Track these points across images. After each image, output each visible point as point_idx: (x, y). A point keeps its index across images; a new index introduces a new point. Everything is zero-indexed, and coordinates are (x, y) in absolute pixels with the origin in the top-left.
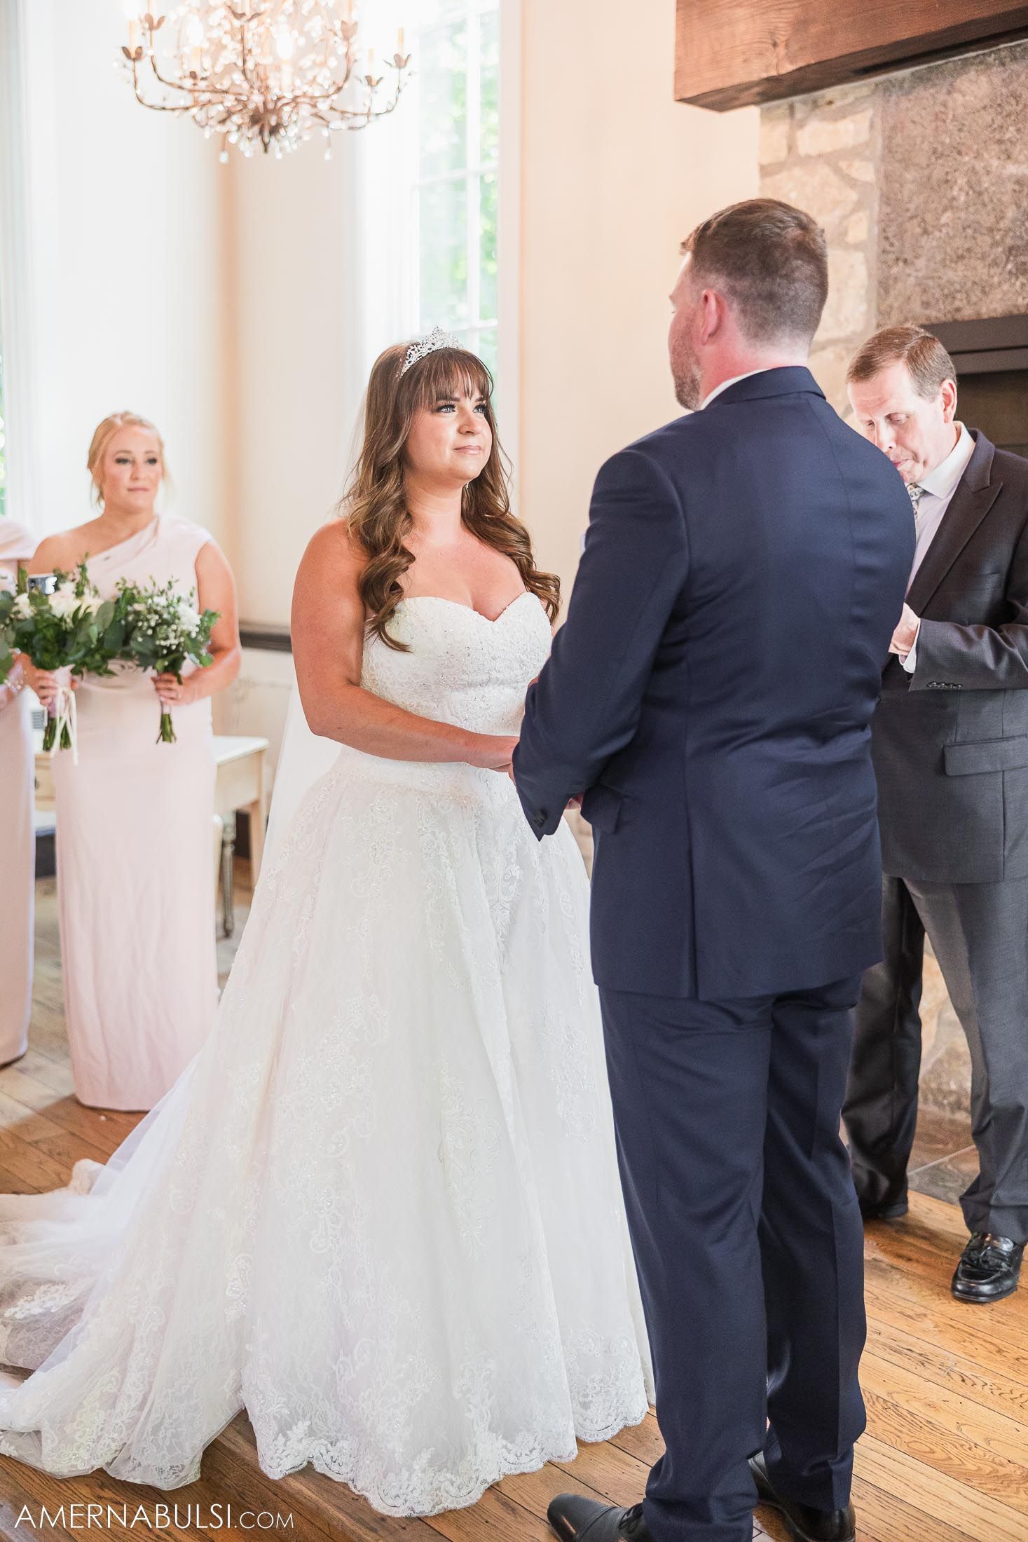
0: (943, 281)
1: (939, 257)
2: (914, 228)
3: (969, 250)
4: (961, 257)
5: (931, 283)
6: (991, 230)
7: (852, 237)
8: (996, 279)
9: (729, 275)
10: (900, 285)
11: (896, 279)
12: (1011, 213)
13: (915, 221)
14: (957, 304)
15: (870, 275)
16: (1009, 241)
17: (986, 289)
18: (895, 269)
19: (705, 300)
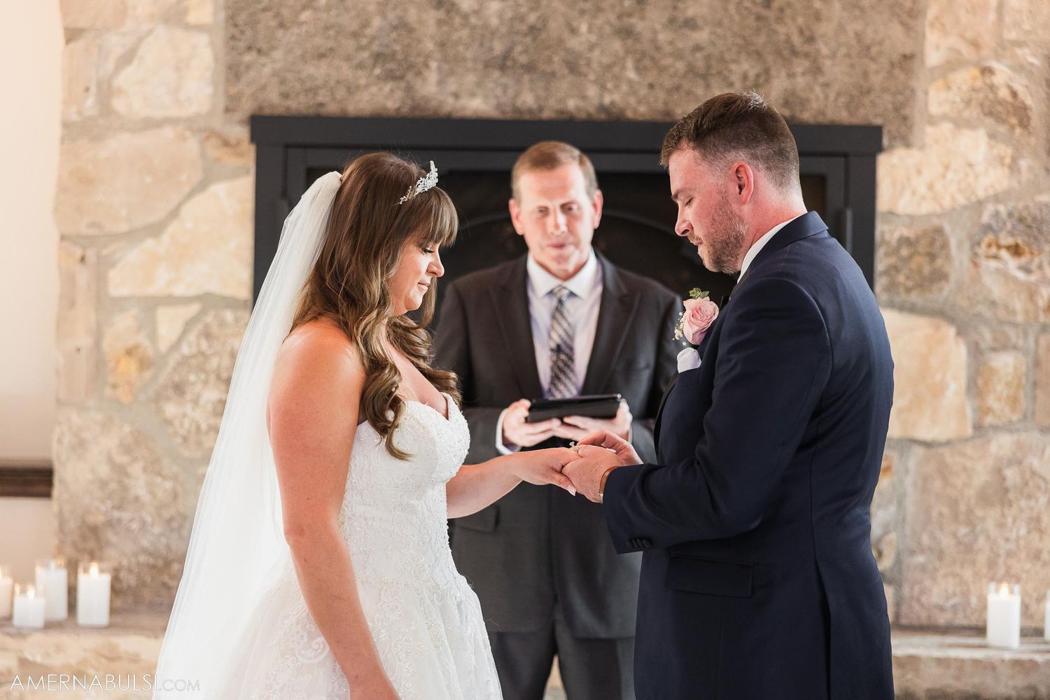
0: (304, 75)
1: (298, 52)
2: (267, 20)
3: (332, 50)
4: (322, 56)
5: (289, 76)
6: (355, 35)
7: (192, 18)
8: (362, 81)
10: (252, 74)
11: (248, 67)
12: (377, 22)
13: (270, 14)
14: (320, 99)
15: (216, 59)
16: (375, 47)
17: (351, 90)
18: (248, 58)
19: (737, 171)
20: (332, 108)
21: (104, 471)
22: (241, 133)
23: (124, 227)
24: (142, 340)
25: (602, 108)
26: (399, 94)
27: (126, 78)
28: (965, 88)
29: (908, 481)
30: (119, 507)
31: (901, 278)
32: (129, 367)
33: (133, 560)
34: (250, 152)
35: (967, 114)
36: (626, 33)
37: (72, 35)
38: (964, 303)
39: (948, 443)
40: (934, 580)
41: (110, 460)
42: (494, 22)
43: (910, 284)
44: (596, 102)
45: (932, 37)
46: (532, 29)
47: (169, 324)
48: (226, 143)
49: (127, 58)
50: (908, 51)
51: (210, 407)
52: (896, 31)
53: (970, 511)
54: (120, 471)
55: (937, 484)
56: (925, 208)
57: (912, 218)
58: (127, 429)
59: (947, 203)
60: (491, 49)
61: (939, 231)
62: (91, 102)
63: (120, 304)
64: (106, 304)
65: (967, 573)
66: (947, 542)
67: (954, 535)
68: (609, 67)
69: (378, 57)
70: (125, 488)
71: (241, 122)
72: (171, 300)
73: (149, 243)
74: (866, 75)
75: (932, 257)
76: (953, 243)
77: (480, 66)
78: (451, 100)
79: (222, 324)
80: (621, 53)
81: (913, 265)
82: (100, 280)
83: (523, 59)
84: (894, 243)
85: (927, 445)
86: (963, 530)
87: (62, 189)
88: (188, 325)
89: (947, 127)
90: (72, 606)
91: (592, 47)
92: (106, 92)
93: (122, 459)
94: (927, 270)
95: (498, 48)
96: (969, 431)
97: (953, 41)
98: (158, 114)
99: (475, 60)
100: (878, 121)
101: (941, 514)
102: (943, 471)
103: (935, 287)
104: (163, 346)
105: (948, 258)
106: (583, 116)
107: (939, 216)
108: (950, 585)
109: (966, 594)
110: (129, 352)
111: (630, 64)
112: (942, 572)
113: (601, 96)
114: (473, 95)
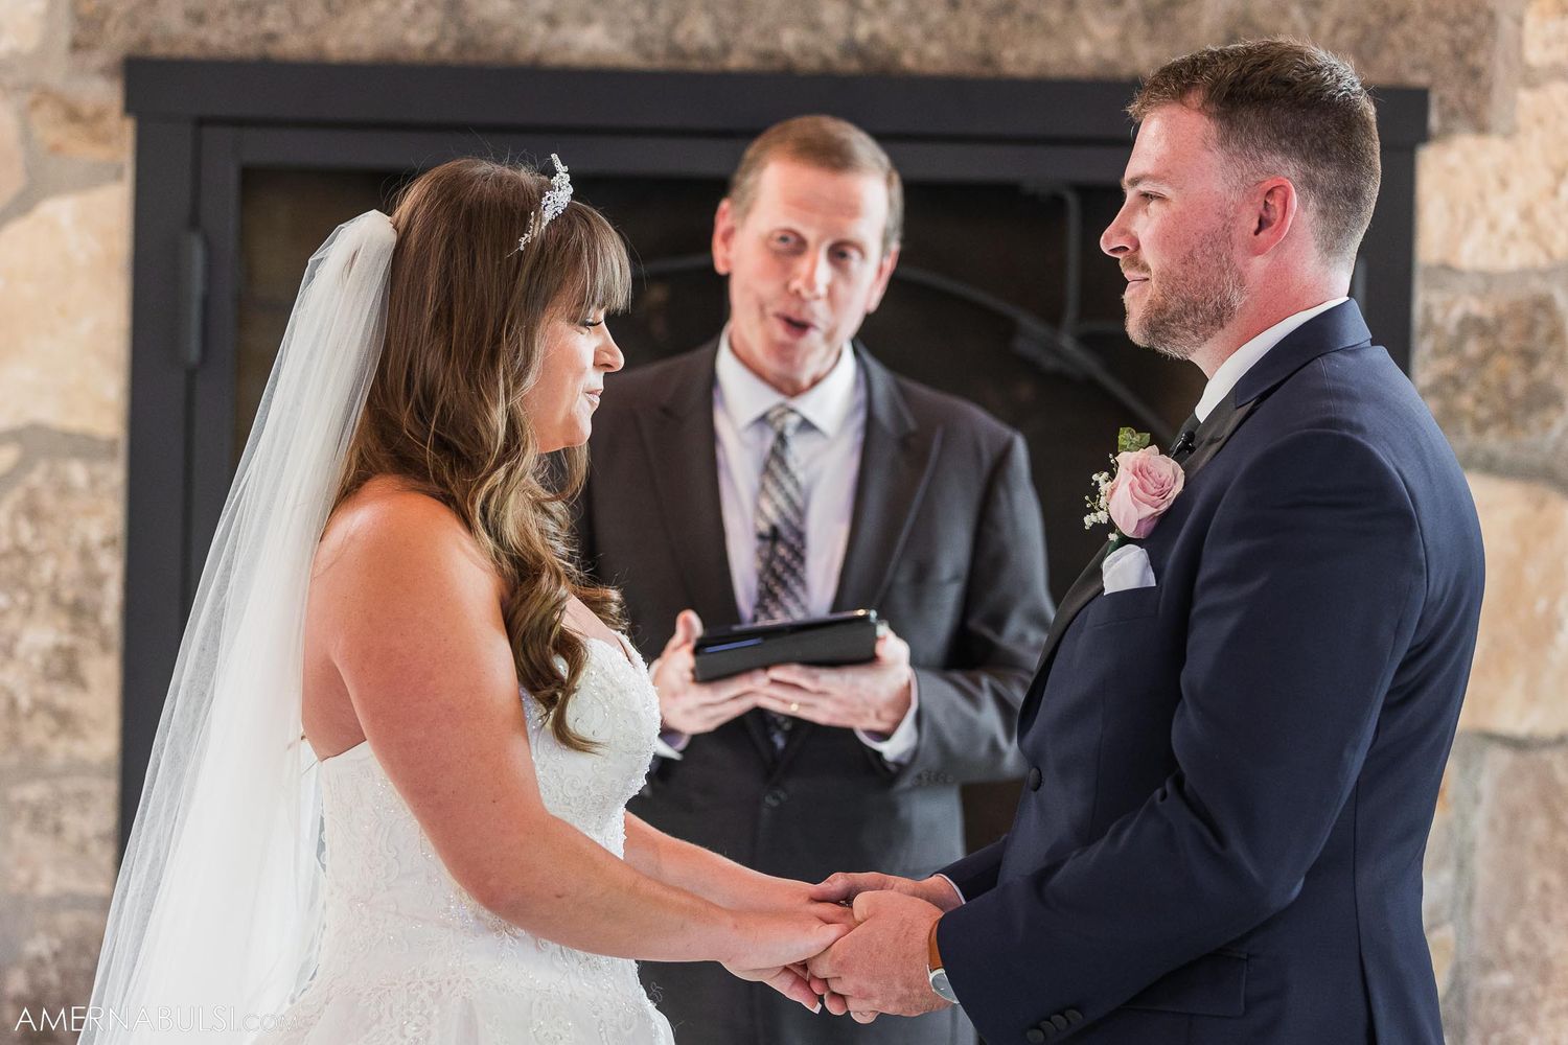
19: (1270, 193)
20: (294, 45)
22: (105, 94)
25: (851, 48)
26: (433, 16)
29: (1479, 820)
31: (1466, 402)
34: (123, 133)
39: (1561, 741)
40: (1531, 1021)
43: (1484, 413)
44: (840, 34)
48: (73, 115)
51: (36, 661)
55: (1538, 826)
57: (1489, 280)
59: (1561, 248)
61: (1544, 304)
66: (1558, 945)
71: (103, 71)
75: (1529, 358)
78: (540, 30)
79: (64, 490)
81: (1491, 375)
84: (1451, 328)
85: (1518, 744)
89: (1559, 89)
94: (1518, 384)
100: (1420, 79)
101: (1545, 887)
102: (1550, 797)
103: (1534, 422)
105: (1563, 360)
106: (812, 64)
107: (1544, 274)
112: (1548, 1006)
113: (851, 23)
114: (586, 20)
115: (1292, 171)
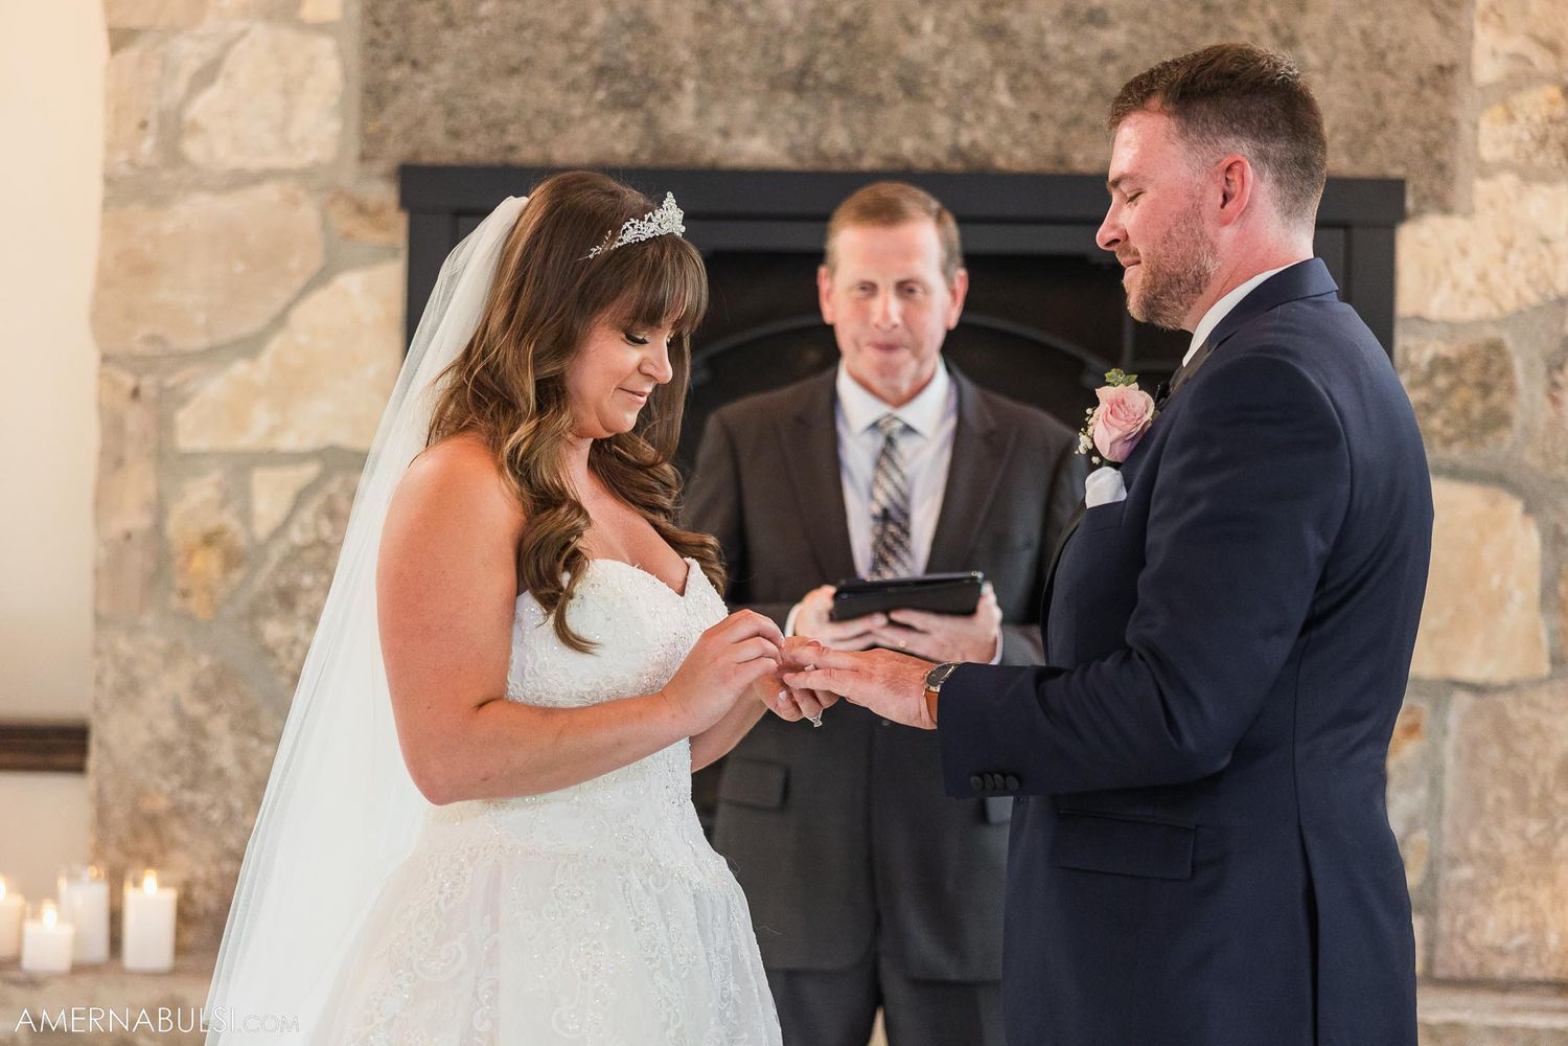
0: (484, 102)
1: (475, 64)
2: (428, 14)
3: (528, 61)
4: (513, 71)
5: (461, 102)
6: (566, 38)
7: (309, 12)
8: (577, 111)
9: (1256, 137)
10: (403, 100)
12: (599, 17)
14: (510, 139)
15: (346, 77)
16: (597, 57)
17: (560, 123)
18: (396, 74)
19: (1229, 169)
20: (529, 155)
21: (168, 728)
22: (384, 194)
23: (200, 342)
24: (229, 519)
25: (956, 152)
26: (635, 131)
27: (205, 106)
28: (1537, 118)
29: (1448, 748)
30: (193, 785)
31: (1435, 423)
32: (207, 563)
33: (214, 869)
34: (399, 223)
35: (1539, 160)
36: (995, 33)
37: (120, 38)
38: (1537, 462)
39: (1512, 687)
40: (1489, 906)
41: (178, 712)
42: (786, 15)
43: (1450, 432)
44: (947, 142)
45: (1485, 39)
46: (846, 26)
47: (270, 497)
48: (361, 209)
49: (207, 75)
50: (1445, 62)
52: (1428, 26)
53: (1546, 796)
54: (195, 729)
55: (1494, 753)
56: (1476, 309)
57: (1452, 328)
58: (205, 661)
59: (1510, 304)
60: (780, 59)
61: (1496, 347)
62: (148, 145)
63: (192, 463)
64: (172, 463)
65: (1543, 896)
66: (1510, 846)
67: (1522, 834)
68: (968, 87)
69: (602, 73)
70: (200, 756)
71: (385, 176)
72: (273, 458)
73: (240, 368)
74: (1378, 98)
75: (1486, 389)
76: (1518, 365)
77: (763, 86)
78: (717, 141)
80: (988, 64)
81: (1456, 402)
82: (164, 425)
83: (832, 75)
84: (1424, 366)
85: (1477, 689)
86: (1534, 827)
87: (104, 282)
88: (301, 498)
89: (1508, 180)
90: (115, 942)
91: (941, 55)
92: (173, 129)
93: (197, 709)
94: (1477, 409)
95: (792, 57)
96: (1545, 668)
97: (1517, 43)
98: (256, 164)
99: (755, 76)
100: (1397, 172)
101: (1499, 801)
102: (1503, 731)
103: (1490, 440)
104: (262, 529)
105: (1511, 390)
106: (926, 165)
107: (1496, 323)
108: (1515, 914)
109: (1539, 929)
110: (209, 539)
111: (1001, 81)
112: (1502, 893)
113: (956, 132)
114: (752, 132)
115: (1245, 148)
